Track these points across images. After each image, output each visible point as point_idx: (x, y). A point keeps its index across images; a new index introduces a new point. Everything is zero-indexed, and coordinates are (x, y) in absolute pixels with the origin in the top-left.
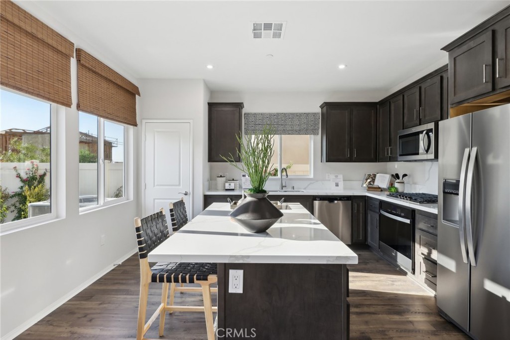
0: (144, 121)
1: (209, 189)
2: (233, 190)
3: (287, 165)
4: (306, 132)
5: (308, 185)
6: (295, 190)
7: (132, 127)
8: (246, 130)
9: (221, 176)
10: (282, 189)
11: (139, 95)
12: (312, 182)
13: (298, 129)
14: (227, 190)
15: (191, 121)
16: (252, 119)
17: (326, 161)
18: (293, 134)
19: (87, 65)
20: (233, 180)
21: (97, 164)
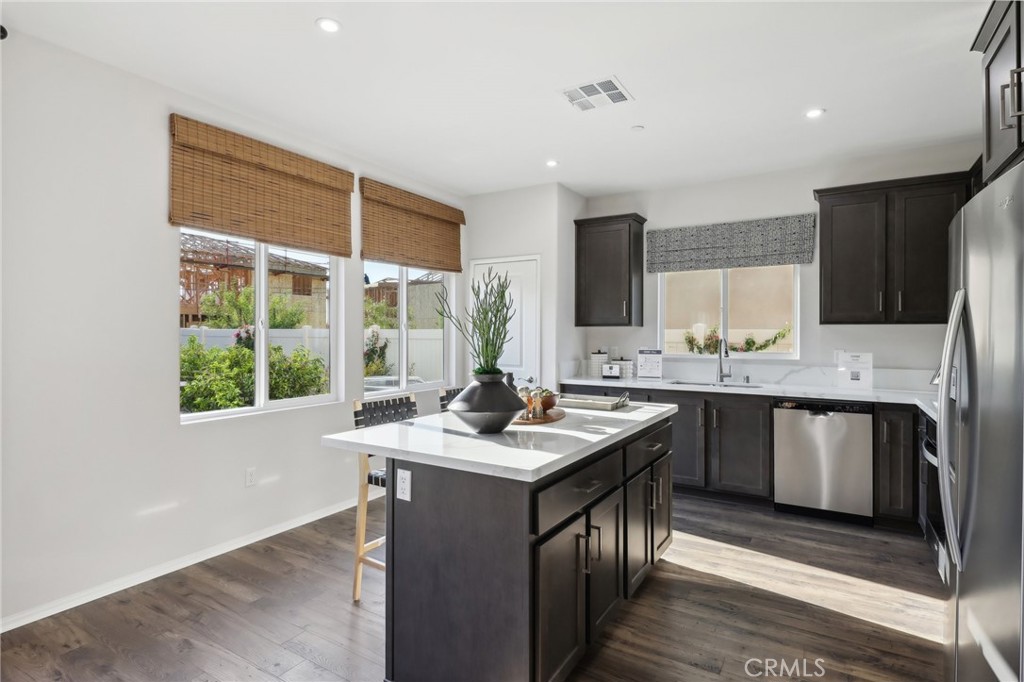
0: (473, 263)
1: (577, 375)
2: (617, 378)
3: (777, 331)
4: (781, 258)
5: (786, 375)
6: (750, 384)
7: (454, 274)
8: (651, 264)
9: (599, 352)
10: (722, 381)
11: (465, 224)
12: (796, 368)
13: (760, 253)
14: (605, 377)
15: (537, 257)
16: (661, 241)
17: (822, 323)
18: (749, 266)
19: (373, 197)
20: (622, 359)
21: (397, 331)
